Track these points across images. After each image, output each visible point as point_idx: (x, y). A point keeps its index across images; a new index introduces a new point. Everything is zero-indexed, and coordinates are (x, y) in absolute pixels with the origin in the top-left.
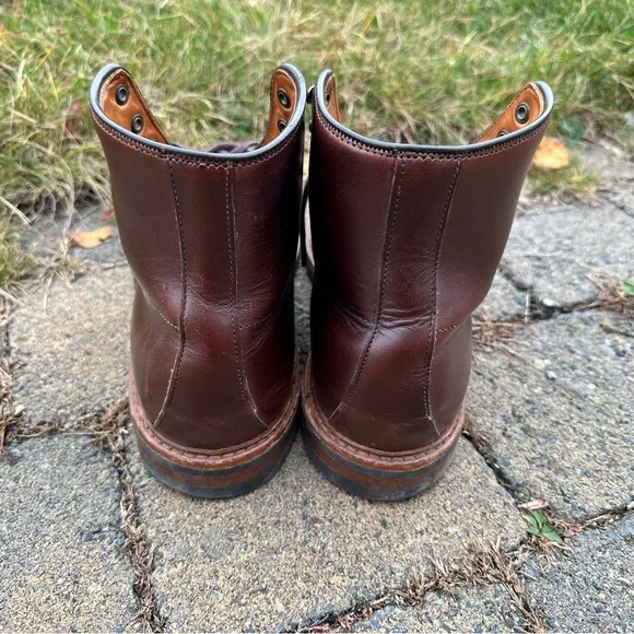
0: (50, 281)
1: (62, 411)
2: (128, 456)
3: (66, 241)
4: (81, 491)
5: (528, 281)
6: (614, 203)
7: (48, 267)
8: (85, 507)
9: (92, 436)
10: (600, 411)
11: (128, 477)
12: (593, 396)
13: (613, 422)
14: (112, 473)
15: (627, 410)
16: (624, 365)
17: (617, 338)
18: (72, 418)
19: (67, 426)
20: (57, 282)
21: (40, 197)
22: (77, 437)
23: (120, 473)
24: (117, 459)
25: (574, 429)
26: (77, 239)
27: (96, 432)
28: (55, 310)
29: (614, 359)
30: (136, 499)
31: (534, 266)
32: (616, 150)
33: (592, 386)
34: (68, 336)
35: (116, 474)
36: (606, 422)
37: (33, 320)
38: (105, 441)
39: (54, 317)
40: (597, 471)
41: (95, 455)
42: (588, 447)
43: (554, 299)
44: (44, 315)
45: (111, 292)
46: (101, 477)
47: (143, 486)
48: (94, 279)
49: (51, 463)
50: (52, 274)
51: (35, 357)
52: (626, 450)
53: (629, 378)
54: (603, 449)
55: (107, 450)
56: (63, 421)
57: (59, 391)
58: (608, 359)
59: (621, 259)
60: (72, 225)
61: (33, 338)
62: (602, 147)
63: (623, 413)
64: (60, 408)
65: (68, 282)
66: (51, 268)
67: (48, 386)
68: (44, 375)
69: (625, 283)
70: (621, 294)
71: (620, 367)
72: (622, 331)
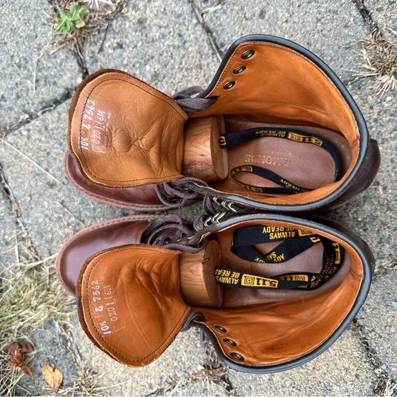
0: (98, 389)
5: (61, 91)
10: (165, 66)
12: (155, 68)
13: (172, 61)
15: (163, 52)
16: (129, 46)
17: (107, 45)
20: (100, 384)
25: (179, 82)
29: (125, 51)
31: (45, 85)
33: (148, 67)
36: (172, 65)
37: (134, 386)
39: (131, 374)
40: (205, 76)
42: (190, 78)
43: (76, 77)
44: (130, 381)
48: (93, 362)
50: (93, 389)
51: (162, 374)
52: (190, 58)
53: (139, 46)
54: (191, 69)
57: (186, 351)
58: (125, 54)
59: (32, 27)
61: (149, 380)
63: (165, 54)
64: (197, 347)
65: (100, 377)
66: (89, 392)
67: (183, 359)
68: (176, 364)
69: (58, 30)
70: (70, 36)
71: (130, 49)
72: (101, 41)
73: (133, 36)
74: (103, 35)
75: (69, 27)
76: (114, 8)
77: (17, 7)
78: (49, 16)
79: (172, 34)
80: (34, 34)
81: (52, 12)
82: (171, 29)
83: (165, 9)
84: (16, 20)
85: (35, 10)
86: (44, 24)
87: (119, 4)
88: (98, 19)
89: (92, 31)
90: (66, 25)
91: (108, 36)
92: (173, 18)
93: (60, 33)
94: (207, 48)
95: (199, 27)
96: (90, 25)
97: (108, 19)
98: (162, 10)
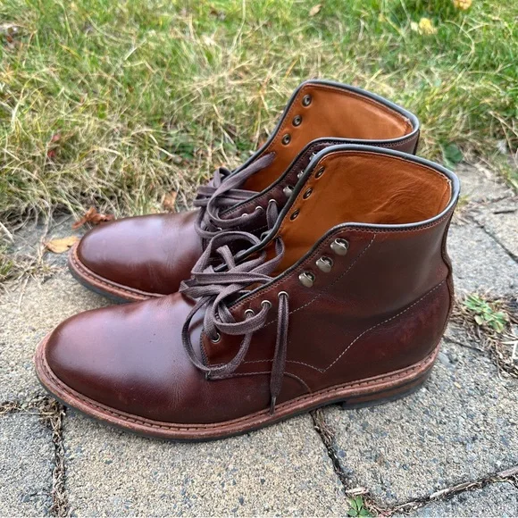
0: (26, 281)
1: (22, 393)
2: (64, 434)
3: (42, 248)
4: (26, 461)
6: (477, 222)
7: (26, 270)
8: (27, 474)
9: (41, 416)
10: (426, 412)
11: (62, 451)
12: (423, 398)
13: (434, 423)
14: (50, 447)
15: (448, 412)
16: (454, 372)
17: (454, 347)
18: (28, 400)
19: (23, 407)
20: (31, 283)
21: (27, 209)
22: (30, 416)
23: (57, 447)
24: (56, 435)
25: (402, 427)
26: (50, 246)
27: (43, 413)
28: (27, 308)
29: (447, 367)
30: (65, 470)
32: (488, 173)
34: (34, 330)
35: (54, 448)
36: (429, 422)
37: (10, 315)
38: (49, 421)
39: (25, 314)
40: (412, 465)
41: (41, 431)
42: (409, 444)
44: (18, 311)
45: (69, 293)
46: (42, 451)
47: (72, 459)
48: (59, 281)
49: (9, 436)
50: (29, 275)
51: (8, 346)
52: (439, 448)
53: (455, 383)
54: (421, 446)
55: (50, 427)
56: (21, 402)
57: (21, 377)
58: (442, 366)
59: (471, 275)
60: (49, 232)
61: (8, 331)
62: (477, 169)
63: (444, 414)
64: (20, 391)
65: (39, 284)
66: (28, 271)
67: (14, 372)
68: (12, 363)
69: (469, 298)
70: (464, 308)
71: (450, 373)
72: (459, 341)
73: (468, 379)
74: (468, 344)
75: (475, 308)
76: (507, 362)
77: (495, 265)
78: (487, 291)
79: (475, 428)
80: (463, 276)
81: (493, 295)
82: (482, 428)
83: (513, 424)
84: (480, 263)
85: (495, 280)
86: (477, 287)
87: (514, 368)
88: (489, 342)
89: (472, 333)
90: (477, 306)
91: (467, 350)
92: (500, 433)
93: (466, 298)
94: (455, 474)
95: (490, 469)
96: (479, 332)
97: (491, 352)
98: (511, 420)
